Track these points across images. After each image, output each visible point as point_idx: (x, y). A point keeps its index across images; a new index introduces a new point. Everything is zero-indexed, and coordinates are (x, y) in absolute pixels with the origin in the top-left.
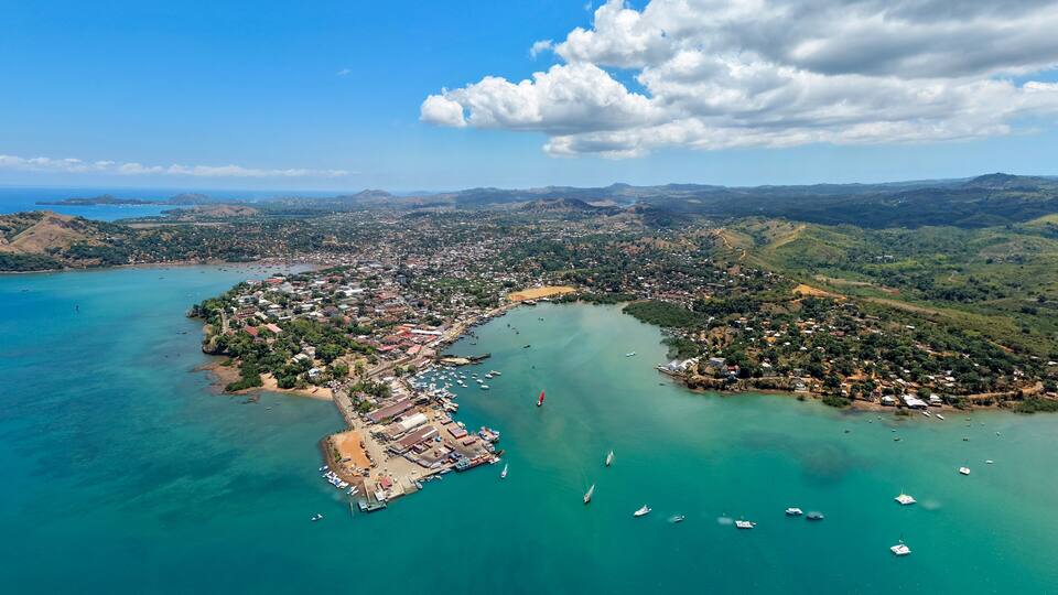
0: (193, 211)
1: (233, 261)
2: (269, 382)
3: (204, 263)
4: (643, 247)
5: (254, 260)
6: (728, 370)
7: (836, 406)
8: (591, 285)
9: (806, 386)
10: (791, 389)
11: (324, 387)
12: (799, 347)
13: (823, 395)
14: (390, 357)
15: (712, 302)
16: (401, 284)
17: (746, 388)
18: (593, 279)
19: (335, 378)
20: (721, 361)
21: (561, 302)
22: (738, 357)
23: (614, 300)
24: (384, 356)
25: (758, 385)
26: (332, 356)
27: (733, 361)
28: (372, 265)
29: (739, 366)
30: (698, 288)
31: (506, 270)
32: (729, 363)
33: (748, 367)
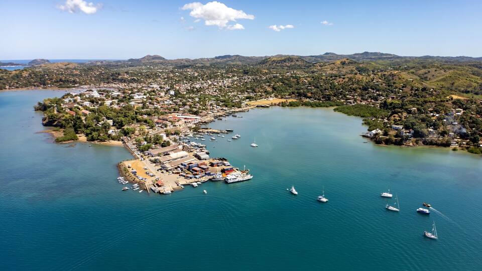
0: (40, 67)
1: (62, 87)
2: (82, 138)
3: (46, 88)
4: (347, 80)
5: (74, 87)
6: (405, 133)
7: (476, 153)
8: (310, 98)
9: (457, 143)
10: (447, 145)
11: (119, 141)
12: (452, 123)
13: (467, 148)
14: (163, 126)
15: (392, 103)
16: (171, 95)
17: (417, 143)
18: (312, 93)
19: (126, 135)
20: (401, 127)
21: (288, 106)
22: (413, 124)
23: (328, 105)
24: (160, 125)
25: (425, 143)
26: (123, 122)
27: (409, 126)
28: (152, 86)
29: (413, 129)
30: (383, 98)
31: (247, 92)
32: (406, 127)
33: (419, 129)
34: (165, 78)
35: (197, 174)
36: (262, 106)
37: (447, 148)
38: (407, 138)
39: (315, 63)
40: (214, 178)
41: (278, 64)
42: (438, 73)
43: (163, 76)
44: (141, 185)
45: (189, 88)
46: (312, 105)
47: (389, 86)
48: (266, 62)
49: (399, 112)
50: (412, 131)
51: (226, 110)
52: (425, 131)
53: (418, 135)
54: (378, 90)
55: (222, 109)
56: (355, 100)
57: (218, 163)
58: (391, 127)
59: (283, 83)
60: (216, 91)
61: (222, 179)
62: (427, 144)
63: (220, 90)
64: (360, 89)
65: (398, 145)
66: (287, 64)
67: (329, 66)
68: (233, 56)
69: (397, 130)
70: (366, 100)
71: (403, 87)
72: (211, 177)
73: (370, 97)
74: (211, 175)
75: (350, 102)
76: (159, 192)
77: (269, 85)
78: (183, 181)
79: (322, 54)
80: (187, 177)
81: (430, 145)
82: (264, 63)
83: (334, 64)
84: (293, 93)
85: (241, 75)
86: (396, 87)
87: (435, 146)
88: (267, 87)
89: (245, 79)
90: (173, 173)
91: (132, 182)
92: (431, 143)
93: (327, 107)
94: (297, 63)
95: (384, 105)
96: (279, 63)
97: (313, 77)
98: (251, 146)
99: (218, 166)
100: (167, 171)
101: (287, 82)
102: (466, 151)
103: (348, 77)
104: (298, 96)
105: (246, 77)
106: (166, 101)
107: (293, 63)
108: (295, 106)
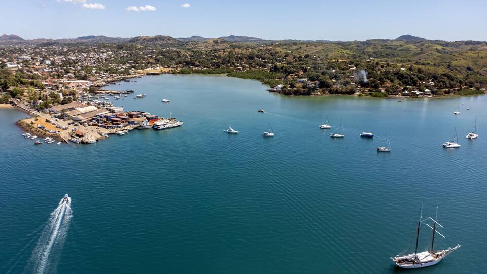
6: (311, 84)
7: (380, 97)
8: (198, 66)
9: (360, 91)
10: (351, 92)
11: (6, 103)
12: (349, 76)
13: (371, 94)
14: (54, 88)
15: (283, 66)
16: (47, 65)
17: (324, 93)
18: (199, 62)
19: (13, 97)
20: (306, 79)
21: (179, 73)
22: (317, 77)
23: (220, 72)
24: (50, 88)
25: (331, 92)
26: (7, 84)
27: (314, 78)
28: (22, 57)
29: (318, 80)
30: (270, 65)
31: (128, 63)
32: (312, 79)
33: (324, 80)
34: (32, 54)
35: (118, 124)
36: (152, 74)
37: (352, 96)
38: (314, 89)
39: (188, 42)
40: (140, 126)
41: (149, 43)
42: (310, 49)
43: (29, 51)
44: (56, 138)
45: (65, 60)
46: (204, 73)
47: (272, 56)
48: (137, 40)
49: (295, 71)
50: (318, 82)
51: (115, 76)
52: (329, 81)
53: (323, 85)
54: (264, 59)
55: (111, 76)
56: (244, 67)
57: (137, 114)
58: (296, 80)
59: (164, 56)
60: (94, 63)
61: (149, 127)
62: (333, 93)
63: (99, 62)
64: (245, 58)
65: (306, 95)
66: (159, 43)
67: (202, 44)
68: (97, 37)
69: (303, 82)
70: (254, 67)
71: (286, 56)
72: (136, 126)
73: (257, 64)
74: (135, 124)
75: (240, 69)
76: (82, 142)
77: (151, 57)
78: (105, 131)
79: (189, 37)
80: (108, 128)
81: (336, 94)
82: (134, 41)
83: (207, 42)
84: (180, 63)
85: (116, 50)
86: (279, 57)
87: (340, 95)
88: (149, 59)
89: (121, 54)
90: (89, 125)
91: (41, 137)
92: (337, 92)
93: (219, 73)
94: (169, 41)
95: (276, 69)
96: (151, 41)
97: (193, 51)
98: (163, 102)
99: (138, 117)
100: (81, 124)
101: (168, 55)
102: (369, 96)
103: (227, 51)
104: (186, 65)
105: (122, 52)
106: (45, 68)
107: (165, 42)
108: (186, 73)
